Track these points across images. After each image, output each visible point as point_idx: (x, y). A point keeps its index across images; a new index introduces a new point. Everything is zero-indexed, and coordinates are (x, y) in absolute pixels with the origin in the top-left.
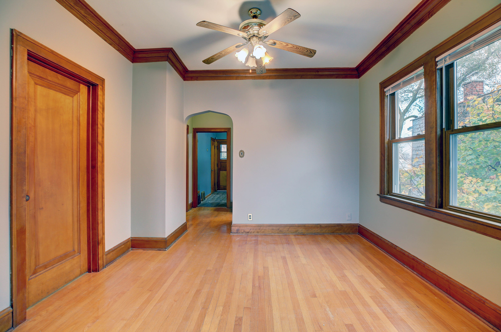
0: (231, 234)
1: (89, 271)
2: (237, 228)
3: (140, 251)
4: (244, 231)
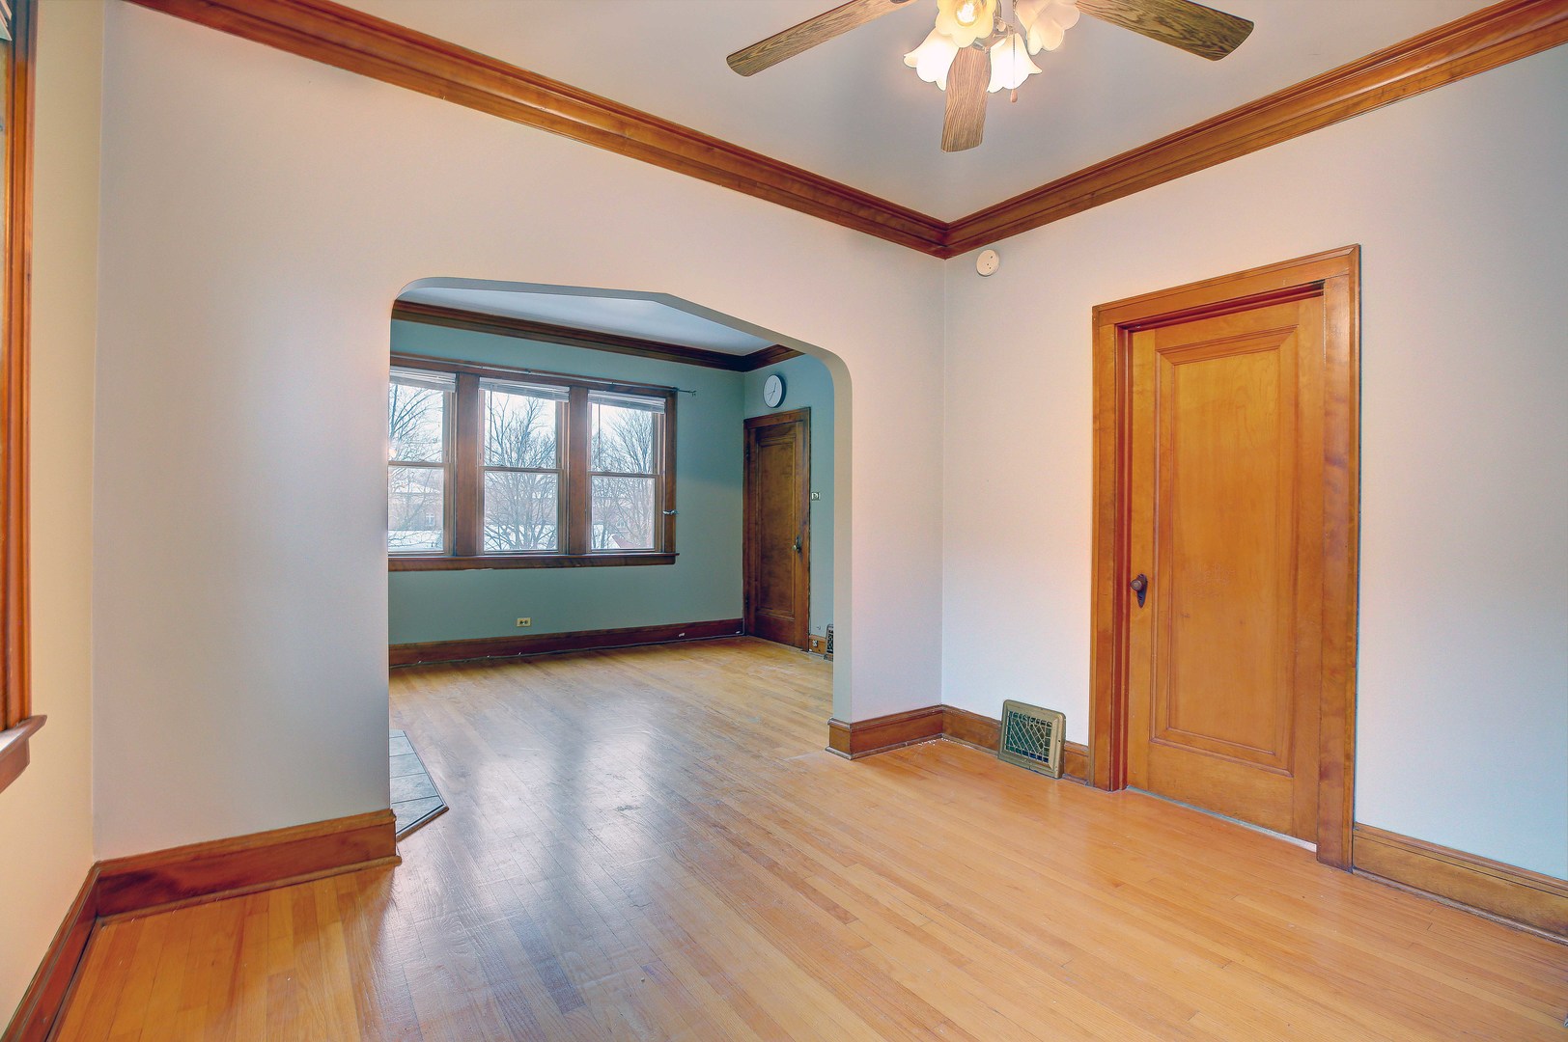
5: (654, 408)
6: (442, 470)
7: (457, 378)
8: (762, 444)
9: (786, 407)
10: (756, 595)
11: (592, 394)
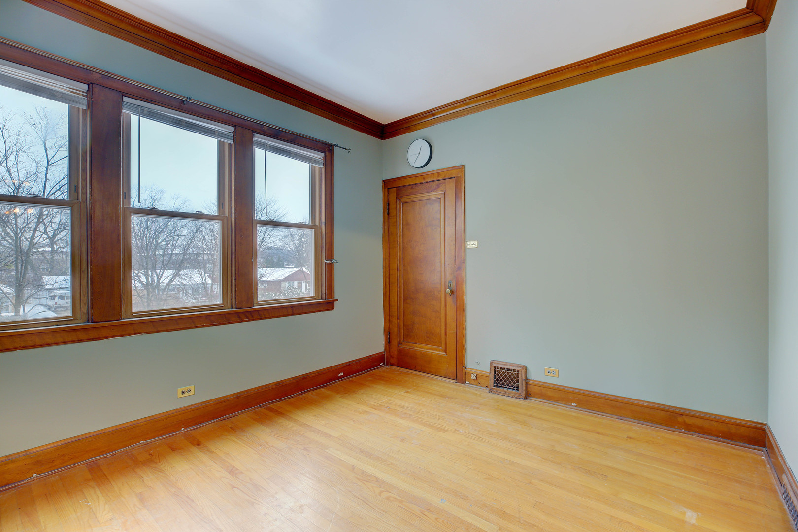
5: (316, 161)
6: (68, 211)
7: (90, 90)
8: (403, 201)
9: (432, 167)
10: (399, 331)
11: (258, 138)
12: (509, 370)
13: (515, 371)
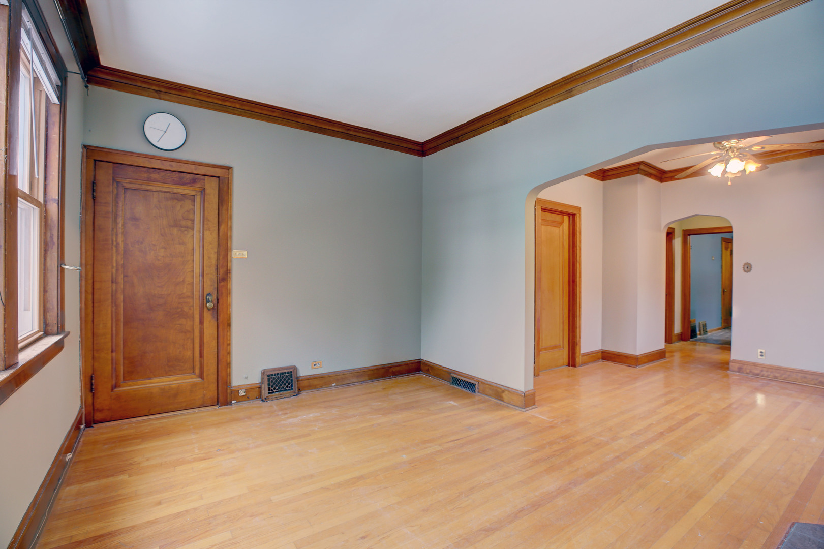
0: (729, 371)
1: (569, 365)
2: (737, 365)
3: (610, 364)
4: (750, 372)
8: (125, 185)
10: (114, 369)
12: (282, 373)
13: (288, 373)
